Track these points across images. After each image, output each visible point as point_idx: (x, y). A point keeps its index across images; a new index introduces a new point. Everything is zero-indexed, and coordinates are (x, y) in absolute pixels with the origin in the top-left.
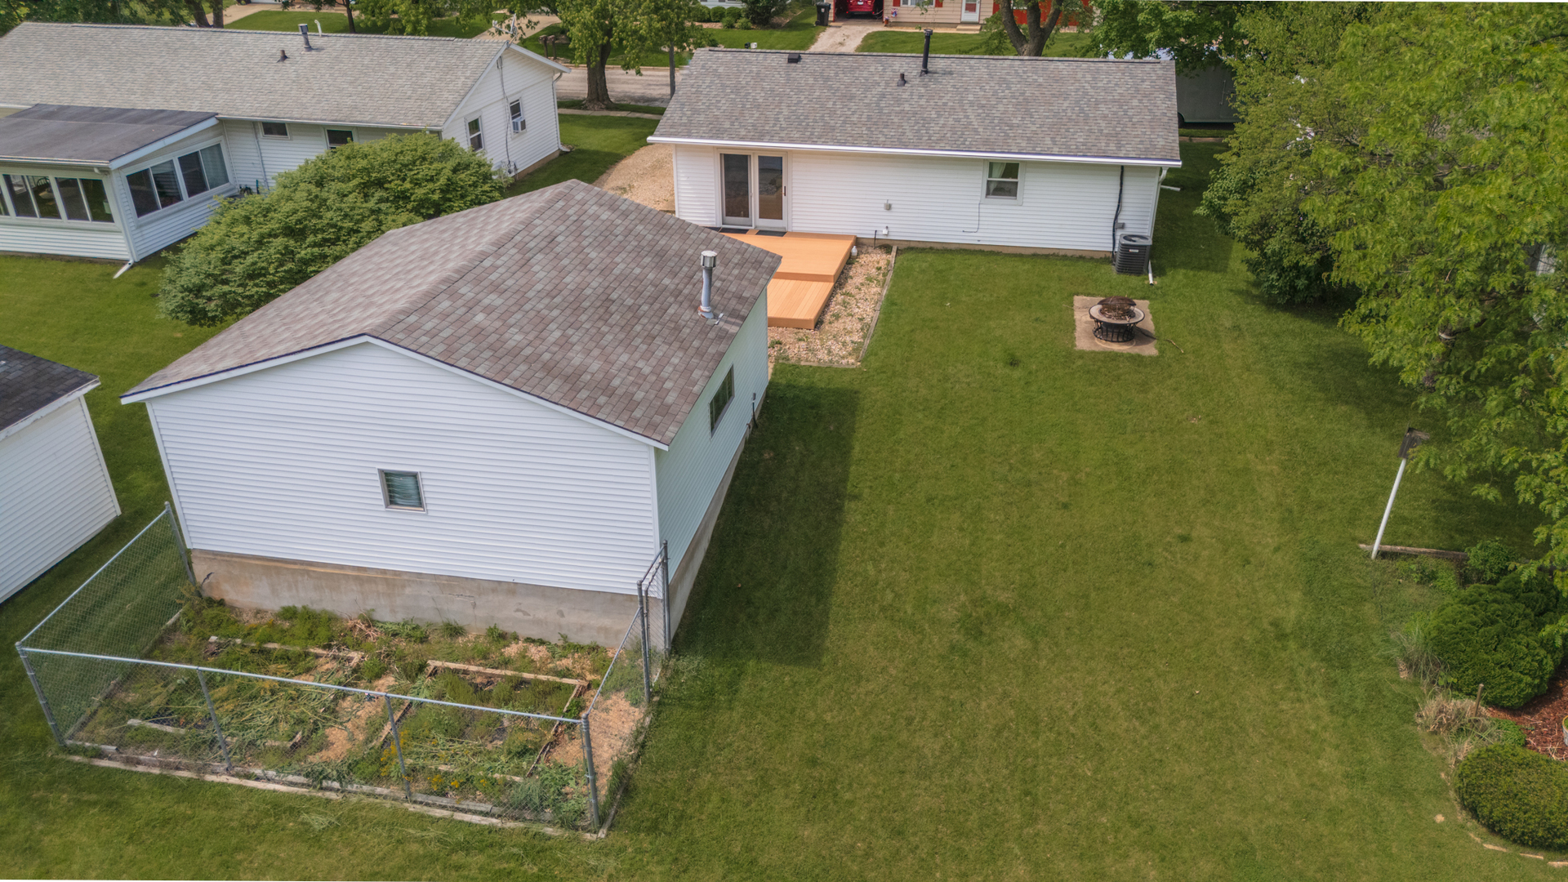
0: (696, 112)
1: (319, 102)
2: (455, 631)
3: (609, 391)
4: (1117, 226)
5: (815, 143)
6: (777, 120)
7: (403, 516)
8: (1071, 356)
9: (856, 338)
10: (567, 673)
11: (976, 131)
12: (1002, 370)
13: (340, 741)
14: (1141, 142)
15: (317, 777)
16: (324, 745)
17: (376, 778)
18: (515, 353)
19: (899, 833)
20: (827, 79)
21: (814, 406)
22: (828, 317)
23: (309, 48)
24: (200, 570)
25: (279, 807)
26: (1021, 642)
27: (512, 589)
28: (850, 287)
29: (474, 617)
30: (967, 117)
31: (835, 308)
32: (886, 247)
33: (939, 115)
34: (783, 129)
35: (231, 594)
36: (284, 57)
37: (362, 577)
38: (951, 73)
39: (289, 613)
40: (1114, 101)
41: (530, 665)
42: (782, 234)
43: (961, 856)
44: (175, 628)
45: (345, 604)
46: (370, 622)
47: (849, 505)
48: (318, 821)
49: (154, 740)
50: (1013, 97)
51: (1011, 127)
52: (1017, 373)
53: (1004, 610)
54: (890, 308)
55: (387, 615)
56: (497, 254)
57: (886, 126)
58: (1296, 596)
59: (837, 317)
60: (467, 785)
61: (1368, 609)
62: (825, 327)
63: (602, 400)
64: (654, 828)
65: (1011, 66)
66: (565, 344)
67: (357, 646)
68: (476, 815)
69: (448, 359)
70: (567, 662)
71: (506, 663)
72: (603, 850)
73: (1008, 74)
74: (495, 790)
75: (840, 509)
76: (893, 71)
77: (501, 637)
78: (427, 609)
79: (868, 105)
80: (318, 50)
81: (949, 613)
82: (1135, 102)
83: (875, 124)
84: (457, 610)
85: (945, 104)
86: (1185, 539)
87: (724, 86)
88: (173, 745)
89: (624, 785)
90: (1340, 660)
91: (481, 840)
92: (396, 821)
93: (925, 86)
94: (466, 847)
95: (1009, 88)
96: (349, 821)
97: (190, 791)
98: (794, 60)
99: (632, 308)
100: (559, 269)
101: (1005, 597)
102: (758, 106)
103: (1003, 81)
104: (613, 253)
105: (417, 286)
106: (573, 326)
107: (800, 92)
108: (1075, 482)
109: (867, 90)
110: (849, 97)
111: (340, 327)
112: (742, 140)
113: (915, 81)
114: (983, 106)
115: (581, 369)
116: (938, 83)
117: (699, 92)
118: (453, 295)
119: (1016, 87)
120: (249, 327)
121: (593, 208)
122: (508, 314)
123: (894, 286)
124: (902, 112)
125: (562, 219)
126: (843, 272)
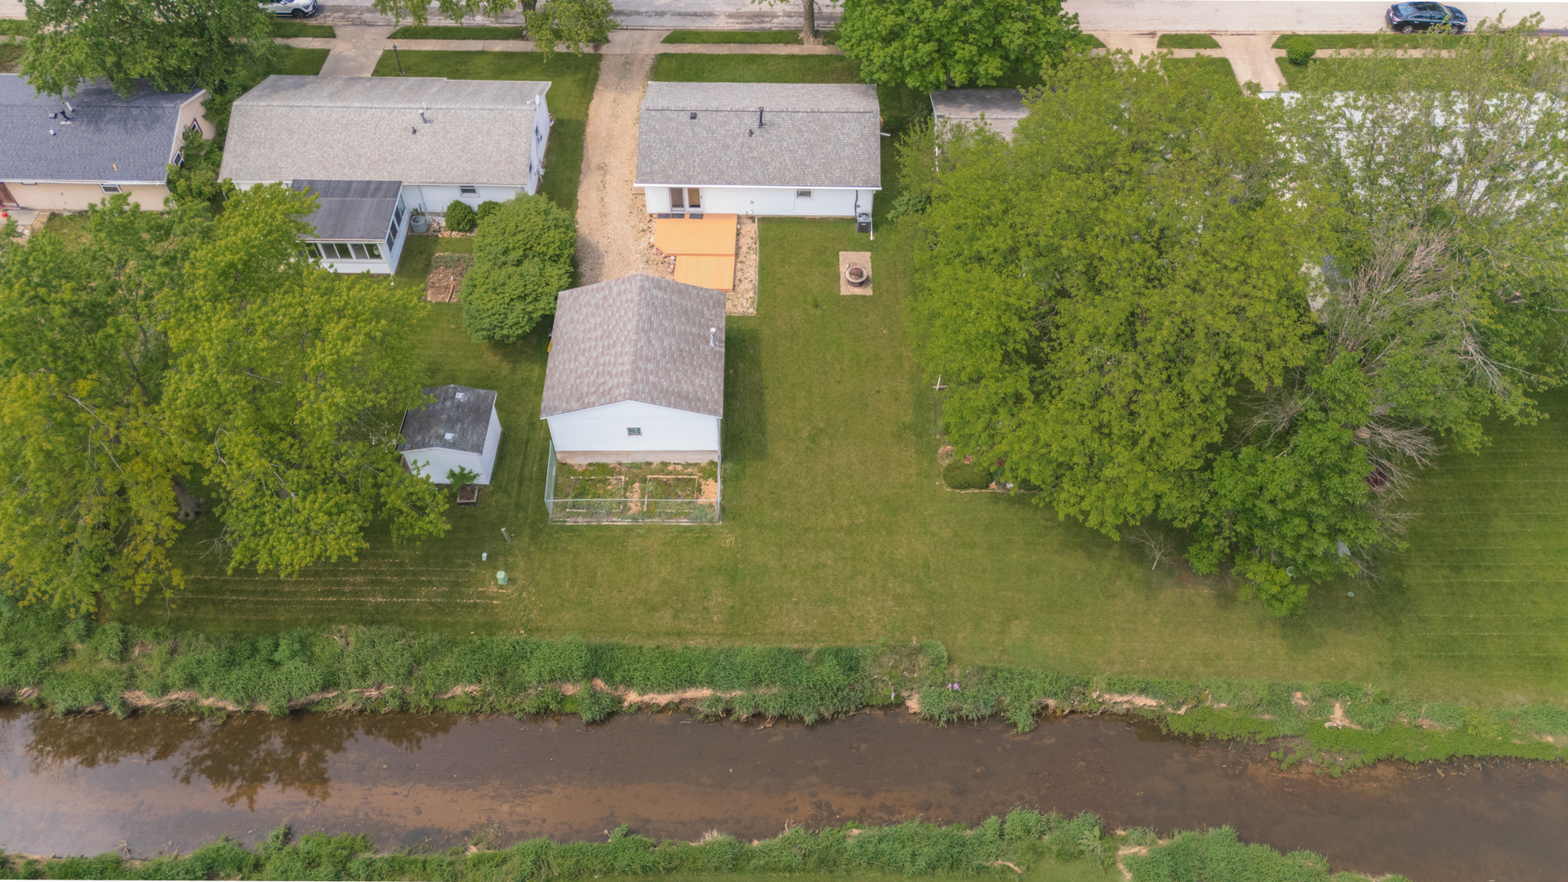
0: (653, 162)
1: (452, 169)
2: (649, 464)
3: (698, 400)
4: (856, 206)
5: (716, 183)
7: (635, 438)
8: (840, 299)
9: (751, 294)
10: (691, 474)
11: (790, 170)
12: (812, 311)
13: (634, 509)
14: (864, 175)
15: (634, 519)
16: (630, 509)
17: (650, 517)
18: (667, 392)
19: (799, 510)
20: (713, 133)
21: (743, 341)
22: (737, 282)
23: (425, 121)
24: (559, 456)
25: (627, 529)
26: (827, 442)
27: (669, 452)
28: (741, 258)
29: (656, 460)
30: (785, 160)
31: (739, 274)
32: (752, 218)
33: (772, 160)
34: (697, 176)
35: (569, 461)
36: (415, 131)
37: (618, 453)
38: (773, 124)
39: (590, 465)
40: (852, 144)
41: (678, 473)
42: (700, 216)
43: (816, 514)
44: (557, 476)
45: (611, 461)
46: (620, 464)
47: (766, 391)
48: (642, 532)
49: (578, 514)
50: (805, 144)
51: (805, 166)
52: (819, 312)
53: (821, 430)
54: (762, 269)
55: (625, 461)
56: (639, 339)
57: (748, 168)
58: (911, 411)
59: (740, 281)
60: (678, 515)
61: (932, 413)
62: (737, 289)
64: (734, 519)
65: (802, 118)
66: (678, 381)
67: (621, 474)
68: (684, 522)
69: (653, 402)
70: (690, 470)
71: (670, 473)
72: (722, 527)
73: (801, 124)
74: (687, 515)
75: (762, 394)
76: (745, 124)
77: (665, 464)
78: (640, 459)
79: (737, 152)
80: (431, 121)
81: (805, 434)
82: (862, 146)
83: (742, 166)
84: (649, 459)
85: (774, 150)
86: (878, 392)
87: (662, 141)
88: (584, 515)
89: (723, 509)
90: (920, 436)
91: (687, 529)
92: (662, 528)
93: (763, 136)
94: (684, 532)
95: (803, 136)
96: (650, 529)
97: (600, 528)
98: (694, 117)
99: (690, 352)
100: (660, 339)
101: (822, 425)
102: (682, 156)
103: (800, 131)
104: (672, 320)
105: (623, 364)
106: (677, 370)
107: (701, 144)
108: (842, 370)
109: (734, 141)
110: (726, 147)
111: (610, 389)
112: (680, 183)
113: (757, 132)
114: (791, 151)
115: (688, 392)
116: (768, 133)
117: (650, 146)
118: (639, 369)
119: (806, 135)
120: (557, 375)
121: (654, 292)
122: (657, 372)
123: (761, 253)
124: (754, 157)
125: (648, 305)
126: (737, 244)
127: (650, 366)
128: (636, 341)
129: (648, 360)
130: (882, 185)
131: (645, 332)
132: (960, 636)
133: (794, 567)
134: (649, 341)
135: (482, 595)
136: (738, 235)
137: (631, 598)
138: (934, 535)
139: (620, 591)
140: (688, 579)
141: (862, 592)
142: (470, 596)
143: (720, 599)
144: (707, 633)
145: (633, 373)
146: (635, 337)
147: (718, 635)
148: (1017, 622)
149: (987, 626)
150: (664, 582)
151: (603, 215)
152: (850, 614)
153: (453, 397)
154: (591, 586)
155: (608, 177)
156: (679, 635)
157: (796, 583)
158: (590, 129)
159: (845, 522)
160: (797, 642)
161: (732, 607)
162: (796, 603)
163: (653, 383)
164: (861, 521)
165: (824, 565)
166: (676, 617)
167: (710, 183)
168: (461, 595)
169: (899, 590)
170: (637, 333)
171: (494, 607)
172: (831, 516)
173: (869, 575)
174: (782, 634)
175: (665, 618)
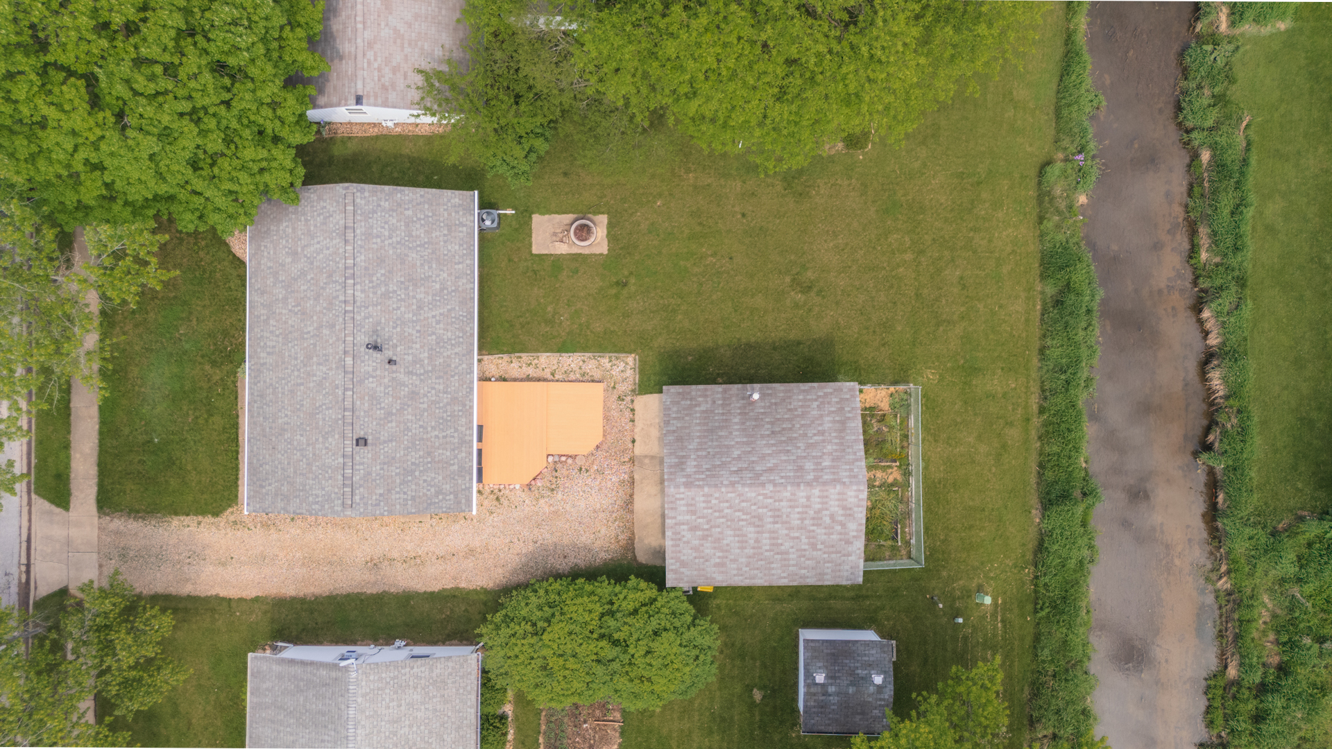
5: (472, 407)
6: (445, 437)
8: (613, 254)
9: (605, 360)
11: (449, 311)
12: (632, 288)
14: (457, 212)
19: (895, 304)
20: (390, 414)
22: (586, 378)
26: (809, 274)
30: (434, 317)
33: (434, 333)
34: (456, 430)
38: (375, 332)
40: (407, 225)
43: (899, 286)
50: (407, 289)
51: (442, 290)
52: (632, 280)
53: (794, 280)
56: (771, 482)
57: (449, 366)
59: (584, 374)
63: (847, 409)
64: (906, 371)
65: (363, 291)
72: (915, 383)
73: (375, 293)
76: (375, 370)
79: (421, 380)
82: (410, 213)
83: (446, 373)
85: (418, 331)
86: (744, 215)
87: (403, 483)
89: (896, 382)
93: (395, 346)
95: (395, 292)
98: (361, 442)
99: (772, 423)
100: (763, 457)
101: (788, 279)
102: (429, 454)
103: (386, 295)
104: (728, 447)
105: (808, 498)
106: (805, 435)
107: (409, 430)
108: (714, 254)
109: (403, 384)
110: (413, 395)
111: (844, 508)
112: (471, 453)
113: (389, 354)
114: (420, 308)
115: (834, 422)
116: (390, 338)
117: (413, 498)
118: (816, 479)
119: (392, 287)
120: (803, 571)
121: (689, 470)
122: (814, 457)
123: (537, 351)
124: (430, 358)
125: (713, 476)
126: (522, 380)
127: (809, 465)
128: (775, 485)
129: (801, 468)
130: (472, 189)
131: (758, 476)
132: (1029, 149)
133: (963, 309)
134: (770, 470)
135: (994, 615)
136: (505, 380)
137: (994, 469)
138: (924, 165)
139: (988, 480)
140: (975, 415)
141: (990, 241)
142: (995, 628)
143: (996, 382)
144: (1026, 393)
145: (825, 483)
146: (770, 487)
147: (1028, 382)
148: (1015, 93)
149: (1019, 122)
150: (979, 438)
151: (471, 552)
152: (1009, 254)
153: (822, 685)
154: (983, 510)
155: (395, 554)
156: (1028, 420)
157: (980, 306)
158: (290, 591)
159: (909, 256)
160: (1034, 306)
161: (1002, 369)
162: (1000, 307)
163: (833, 460)
164: (907, 239)
165: (962, 278)
166: (1011, 424)
167: (471, 414)
168: (995, 636)
169: (987, 205)
170: (763, 485)
171: (1004, 602)
172: (901, 270)
173: (971, 234)
174: (1027, 320)
175: (1014, 434)
